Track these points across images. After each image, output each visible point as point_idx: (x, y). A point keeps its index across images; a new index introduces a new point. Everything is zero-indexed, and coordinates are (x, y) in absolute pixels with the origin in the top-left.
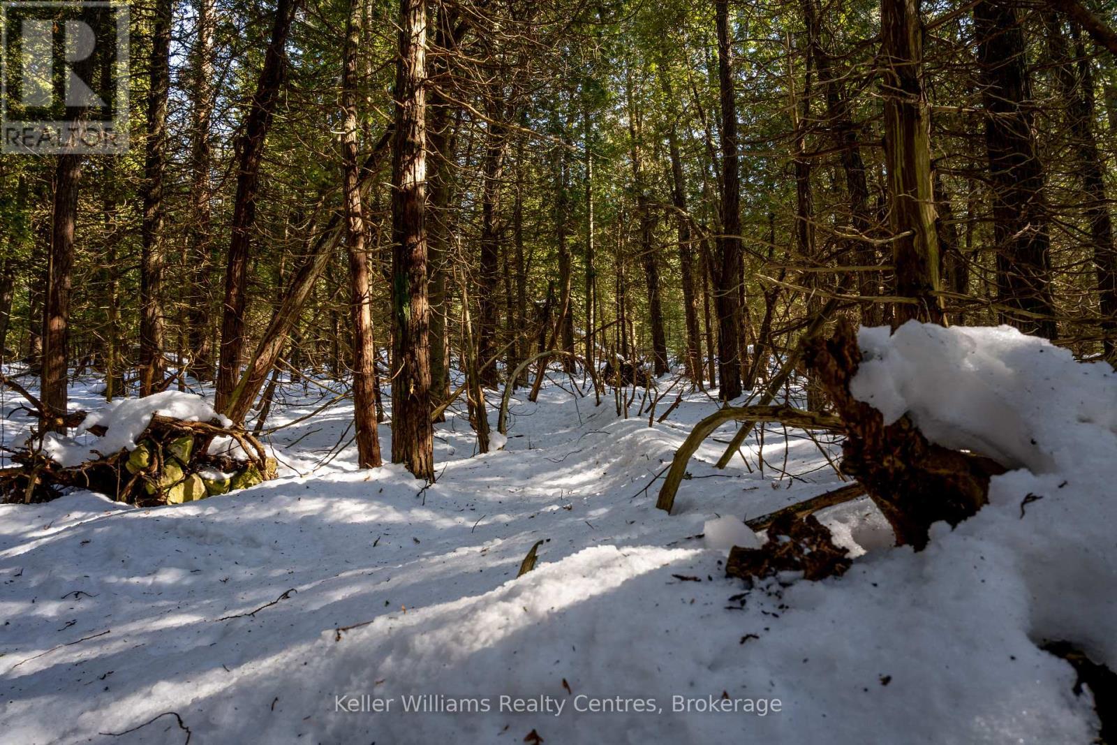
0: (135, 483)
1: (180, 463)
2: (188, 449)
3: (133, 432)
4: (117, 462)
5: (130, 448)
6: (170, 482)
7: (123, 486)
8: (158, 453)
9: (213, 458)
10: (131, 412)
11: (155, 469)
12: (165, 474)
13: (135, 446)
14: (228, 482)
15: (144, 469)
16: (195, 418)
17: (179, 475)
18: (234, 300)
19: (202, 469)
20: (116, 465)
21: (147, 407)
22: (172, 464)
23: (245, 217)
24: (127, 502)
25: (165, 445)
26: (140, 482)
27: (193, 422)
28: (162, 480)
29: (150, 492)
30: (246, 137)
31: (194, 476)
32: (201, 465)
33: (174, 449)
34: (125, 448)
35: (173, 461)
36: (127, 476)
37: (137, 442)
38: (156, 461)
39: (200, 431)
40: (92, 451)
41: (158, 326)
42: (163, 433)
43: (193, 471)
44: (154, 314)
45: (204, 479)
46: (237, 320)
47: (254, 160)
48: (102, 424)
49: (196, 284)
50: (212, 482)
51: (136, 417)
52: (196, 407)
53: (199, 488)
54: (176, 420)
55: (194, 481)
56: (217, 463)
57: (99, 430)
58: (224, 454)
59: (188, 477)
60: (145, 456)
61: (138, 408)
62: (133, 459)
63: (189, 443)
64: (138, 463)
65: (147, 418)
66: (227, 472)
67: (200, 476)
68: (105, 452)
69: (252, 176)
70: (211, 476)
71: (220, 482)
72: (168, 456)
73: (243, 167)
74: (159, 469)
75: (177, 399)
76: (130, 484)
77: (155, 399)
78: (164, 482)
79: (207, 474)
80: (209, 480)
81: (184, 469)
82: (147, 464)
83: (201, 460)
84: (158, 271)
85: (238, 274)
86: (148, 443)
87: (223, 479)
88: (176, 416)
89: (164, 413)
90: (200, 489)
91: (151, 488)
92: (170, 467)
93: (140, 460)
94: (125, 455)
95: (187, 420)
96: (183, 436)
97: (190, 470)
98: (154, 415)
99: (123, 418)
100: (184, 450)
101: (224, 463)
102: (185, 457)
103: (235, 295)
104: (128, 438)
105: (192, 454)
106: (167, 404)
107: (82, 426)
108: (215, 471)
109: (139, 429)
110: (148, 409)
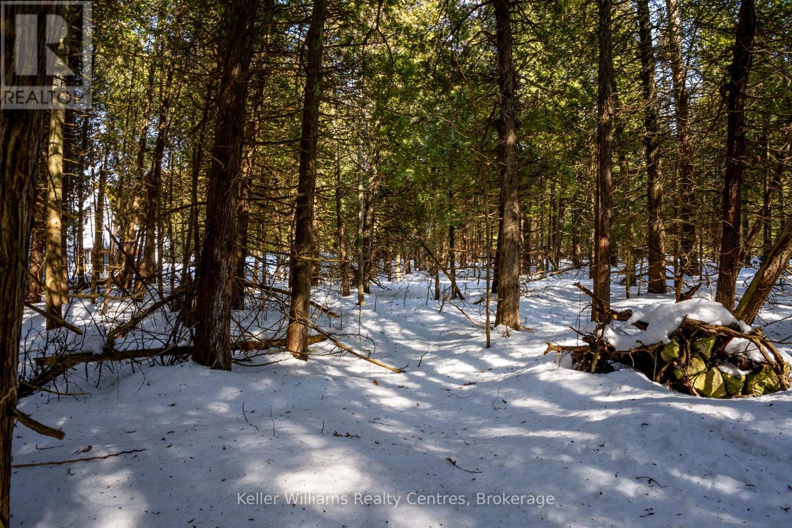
0: (667, 368)
1: (703, 357)
2: (711, 346)
3: (668, 329)
4: (655, 351)
5: (665, 342)
6: (695, 372)
7: (659, 370)
8: (686, 348)
9: (730, 356)
10: (667, 314)
11: (684, 360)
12: (691, 365)
13: (669, 341)
14: (744, 378)
15: (675, 359)
16: (719, 323)
17: (702, 367)
18: (732, 217)
19: (720, 364)
20: (654, 353)
21: (678, 312)
22: (697, 358)
23: (737, 149)
24: (661, 382)
25: (692, 342)
26: (672, 368)
27: (717, 326)
28: (689, 369)
29: (679, 377)
30: (731, 83)
31: (715, 370)
32: (719, 360)
33: (699, 346)
34: (662, 342)
35: (697, 355)
36: (662, 363)
37: (670, 337)
38: (685, 354)
39: (722, 334)
40: (638, 341)
41: (661, 237)
42: (692, 332)
43: (714, 365)
44: (658, 228)
45: (722, 373)
46: (734, 233)
47: (740, 100)
48: (644, 321)
49: (688, 204)
50: (729, 376)
51: (671, 318)
52: (719, 312)
53: (717, 381)
54: (703, 324)
55: (714, 373)
56: (734, 360)
57: (642, 325)
58: (741, 354)
59: (709, 369)
60: (677, 350)
61: (672, 311)
62: (666, 350)
63: (712, 342)
64: (671, 354)
65: (679, 319)
66: (743, 370)
67: (719, 370)
68: (647, 342)
69: (740, 113)
70: (729, 371)
71: (737, 377)
72: (694, 351)
73: (730, 108)
74: (687, 361)
75: (704, 306)
76: (664, 369)
77: (685, 304)
78: (690, 371)
79: (725, 369)
80: (727, 374)
81: (706, 362)
82: (678, 355)
83: (719, 357)
84: (659, 197)
85: (734, 195)
86: (678, 339)
87: (739, 375)
88: (703, 320)
89: (693, 317)
90: (719, 380)
91: (679, 374)
92: (695, 360)
93: (673, 351)
94: (661, 347)
95: (712, 324)
96: (708, 336)
97: (711, 363)
98: (685, 318)
99: (660, 318)
100: (707, 347)
101: (741, 361)
102: (708, 354)
103: (733, 213)
104: (664, 334)
105: (713, 350)
106: (695, 309)
107: (630, 321)
108: (732, 368)
109: (672, 328)
110: (680, 312)
